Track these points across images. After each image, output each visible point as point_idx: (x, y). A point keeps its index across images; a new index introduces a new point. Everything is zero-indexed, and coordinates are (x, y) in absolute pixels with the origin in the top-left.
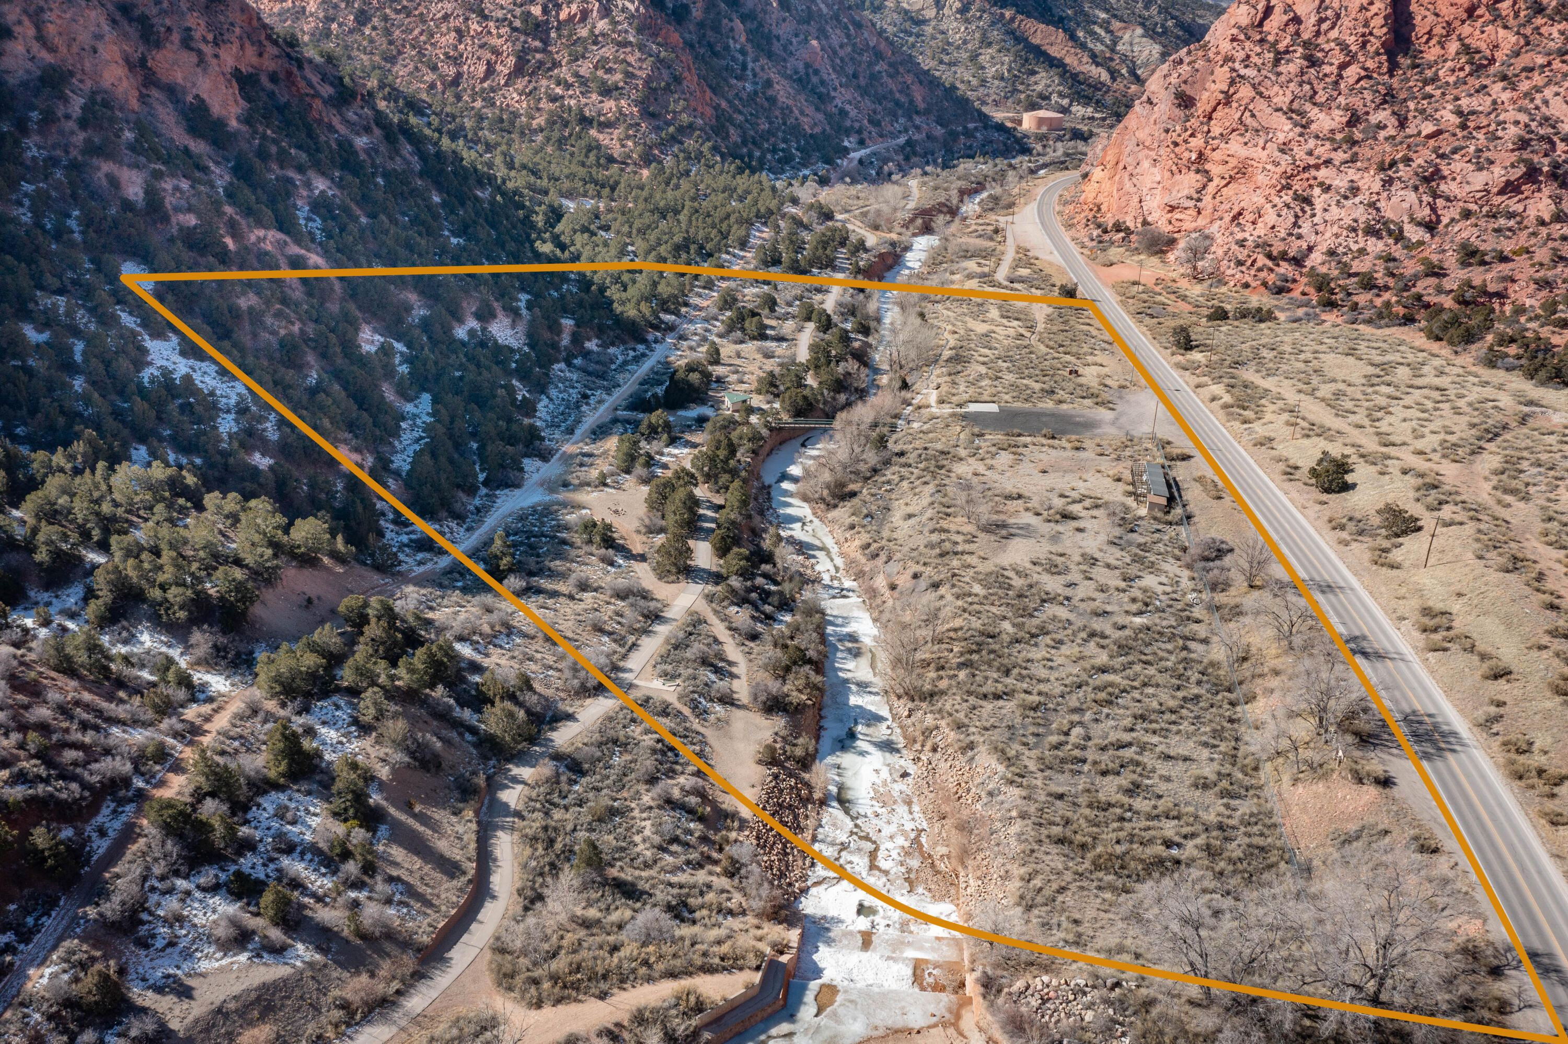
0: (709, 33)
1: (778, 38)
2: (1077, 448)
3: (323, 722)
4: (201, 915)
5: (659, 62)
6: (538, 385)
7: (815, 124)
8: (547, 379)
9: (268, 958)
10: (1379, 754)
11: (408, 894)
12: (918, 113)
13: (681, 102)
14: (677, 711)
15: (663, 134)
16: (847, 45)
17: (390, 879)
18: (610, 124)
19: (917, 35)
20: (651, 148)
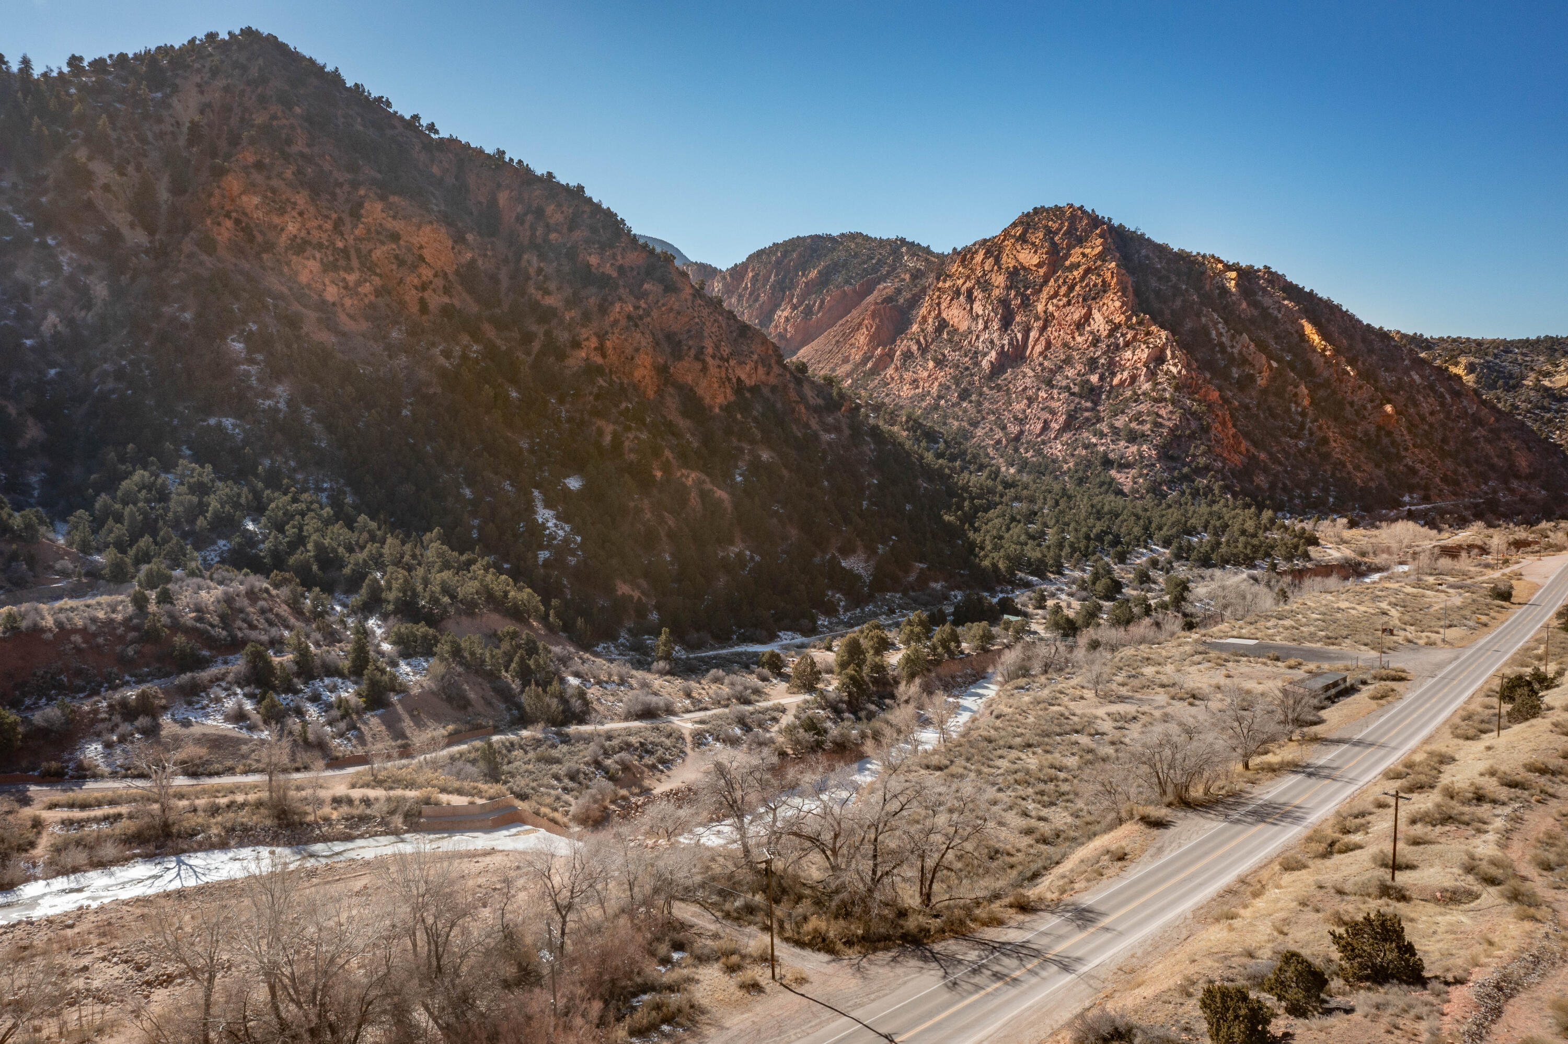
0: (1272, 399)
1: (1352, 404)
2: (1290, 667)
3: (408, 664)
4: (230, 704)
5: (1188, 414)
6: (857, 599)
7: (1372, 479)
8: (870, 598)
9: (244, 731)
10: (1190, 815)
11: (357, 737)
12: (1517, 477)
13: (1202, 447)
14: (681, 738)
15: (1176, 473)
16: (1439, 412)
17: (354, 727)
18: (1128, 466)
19: (1557, 411)
20: (1160, 484)
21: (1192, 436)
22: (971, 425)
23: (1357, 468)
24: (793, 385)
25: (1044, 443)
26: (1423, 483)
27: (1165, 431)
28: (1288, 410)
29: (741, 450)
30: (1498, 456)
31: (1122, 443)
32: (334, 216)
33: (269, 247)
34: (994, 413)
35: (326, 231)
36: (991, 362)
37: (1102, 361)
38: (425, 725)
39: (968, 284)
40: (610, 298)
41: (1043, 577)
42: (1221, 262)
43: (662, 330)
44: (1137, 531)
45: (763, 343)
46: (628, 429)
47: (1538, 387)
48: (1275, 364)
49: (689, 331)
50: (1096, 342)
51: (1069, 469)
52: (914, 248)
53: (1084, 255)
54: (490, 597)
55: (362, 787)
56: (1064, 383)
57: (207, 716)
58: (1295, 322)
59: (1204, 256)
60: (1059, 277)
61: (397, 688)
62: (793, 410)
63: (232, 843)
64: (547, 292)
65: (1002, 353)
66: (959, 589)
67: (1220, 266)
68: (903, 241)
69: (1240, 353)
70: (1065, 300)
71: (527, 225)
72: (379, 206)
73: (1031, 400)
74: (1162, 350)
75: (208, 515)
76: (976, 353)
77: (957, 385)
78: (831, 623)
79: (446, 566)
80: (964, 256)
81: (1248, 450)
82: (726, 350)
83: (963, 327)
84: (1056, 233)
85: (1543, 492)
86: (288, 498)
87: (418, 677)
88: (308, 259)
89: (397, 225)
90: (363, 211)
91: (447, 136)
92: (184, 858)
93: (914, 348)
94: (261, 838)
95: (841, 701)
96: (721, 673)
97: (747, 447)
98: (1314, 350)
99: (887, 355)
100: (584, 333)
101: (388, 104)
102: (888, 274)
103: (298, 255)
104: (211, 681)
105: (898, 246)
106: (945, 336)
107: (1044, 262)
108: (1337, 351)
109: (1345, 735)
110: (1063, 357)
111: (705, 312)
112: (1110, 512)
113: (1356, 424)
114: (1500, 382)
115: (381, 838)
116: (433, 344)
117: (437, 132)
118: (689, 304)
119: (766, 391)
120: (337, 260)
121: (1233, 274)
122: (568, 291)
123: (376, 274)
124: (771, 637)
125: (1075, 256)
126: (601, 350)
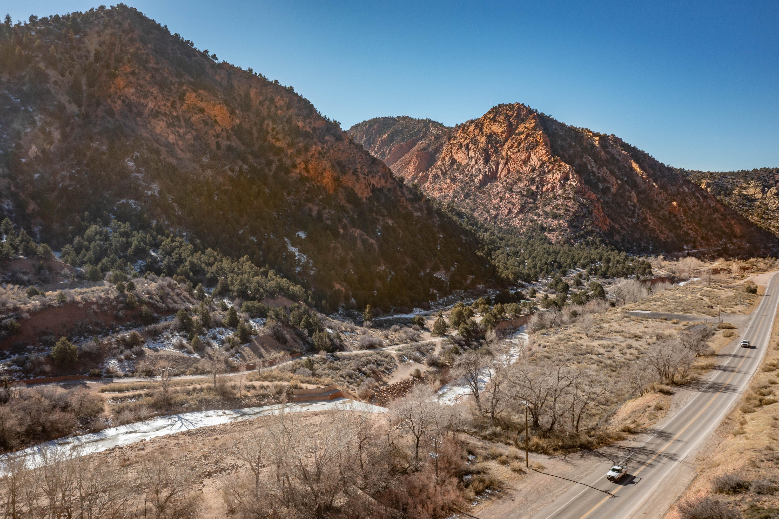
0: (619, 198)
1: (656, 201)
2: (674, 323)
3: (254, 321)
4: (175, 340)
5: (582, 205)
6: (444, 293)
7: (668, 238)
8: (450, 292)
9: (185, 354)
10: (681, 389)
11: (241, 357)
12: (736, 237)
13: (589, 221)
14: (392, 358)
15: (577, 234)
16: (697, 206)
17: (238, 352)
18: (553, 230)
19: (750, 206)
20: (570, 239)
21: (584, 216)
22: (471, 210)
23: (661, 232)
24: (398, 188)
25: (509, 219)
26: (693, 239)
27: (571, 214)
28: (626, 204)
29: (378, 220)
30: (726, 227)
31: (550, 220)
32: (172, 99)
33: (140, 114)
34: (483, 205)
35: (168, 107)
36: (480, 180)
37: (537, 179)
38: (269, 351)
39: (466, 142)
40: (310, 143)
41: (529, 282)
42: (591, 132)
43: (335, 160)
44: (569, 261)
45: (383, 167)
46: (324, 208)
47: (740, 195)
48: (619, 182)
49: (349, 160)
50: (533, 170)
51: (524, 232)
52: (436, 125)
53: (525, 127)
54: (281, 289)
55: (256, 380)
56: (518, 190)
57: (165, 346)
58: (627, 161)
59: (582, 129)
60: (513, 138)
61: (253, 333)
62: (400, 201)
63: (203, 408)
64: (278, 140)
65: (485, 175)
66: (491, 288)
67: (591, 134)
68: (430, 120)
69: (603, 176)
70: (517, 149)
71: (265, 106)
72: (194, 95)
73: (501, 199)
74: (567, 174)
75: (133, 247)
76: (471, 175)
77: (463, 191)
78: (435, 304)
79: (256, 274)
80: (463, 127)
81: (610, 223)
82: (366, 171)
83: (464, 162)
84: (511, 117)
85: (748, 244)
86: (169, 240)
87: (260, 328)
88: (160, 121)
89: (203, 105)
90: (186, 97)
91: (222, 62)
92: (181, 415)
93: (439, 173)
94: (216, 406)
95: (461, 340)
96: (398, 327)
97: (380, 218)
98: (637, 175)
99: (425, 176)
100: (298, 160)
101: (192, 44)
102: (423, 136)
103: (154, 118)
104: (163, 329)
105: (427, 123)
106: (455, 167)
107: (505, 131)
108: (649, 176)
109: (728, 353)
110: (517, 177)
111: (356, 151)
112: (553, 252)
113: (659, 211)
114: (722, 192)
115: (276, 405)
116: (225, 165)
117: (217, 59)
118: (348, 147)
119: (385, 191)
120: (174, 122)
121: (597, 138)
122: (289, 140)
123: (193, 129)
124: (410, 311)
125: (521, 128)
126: (306, 169)
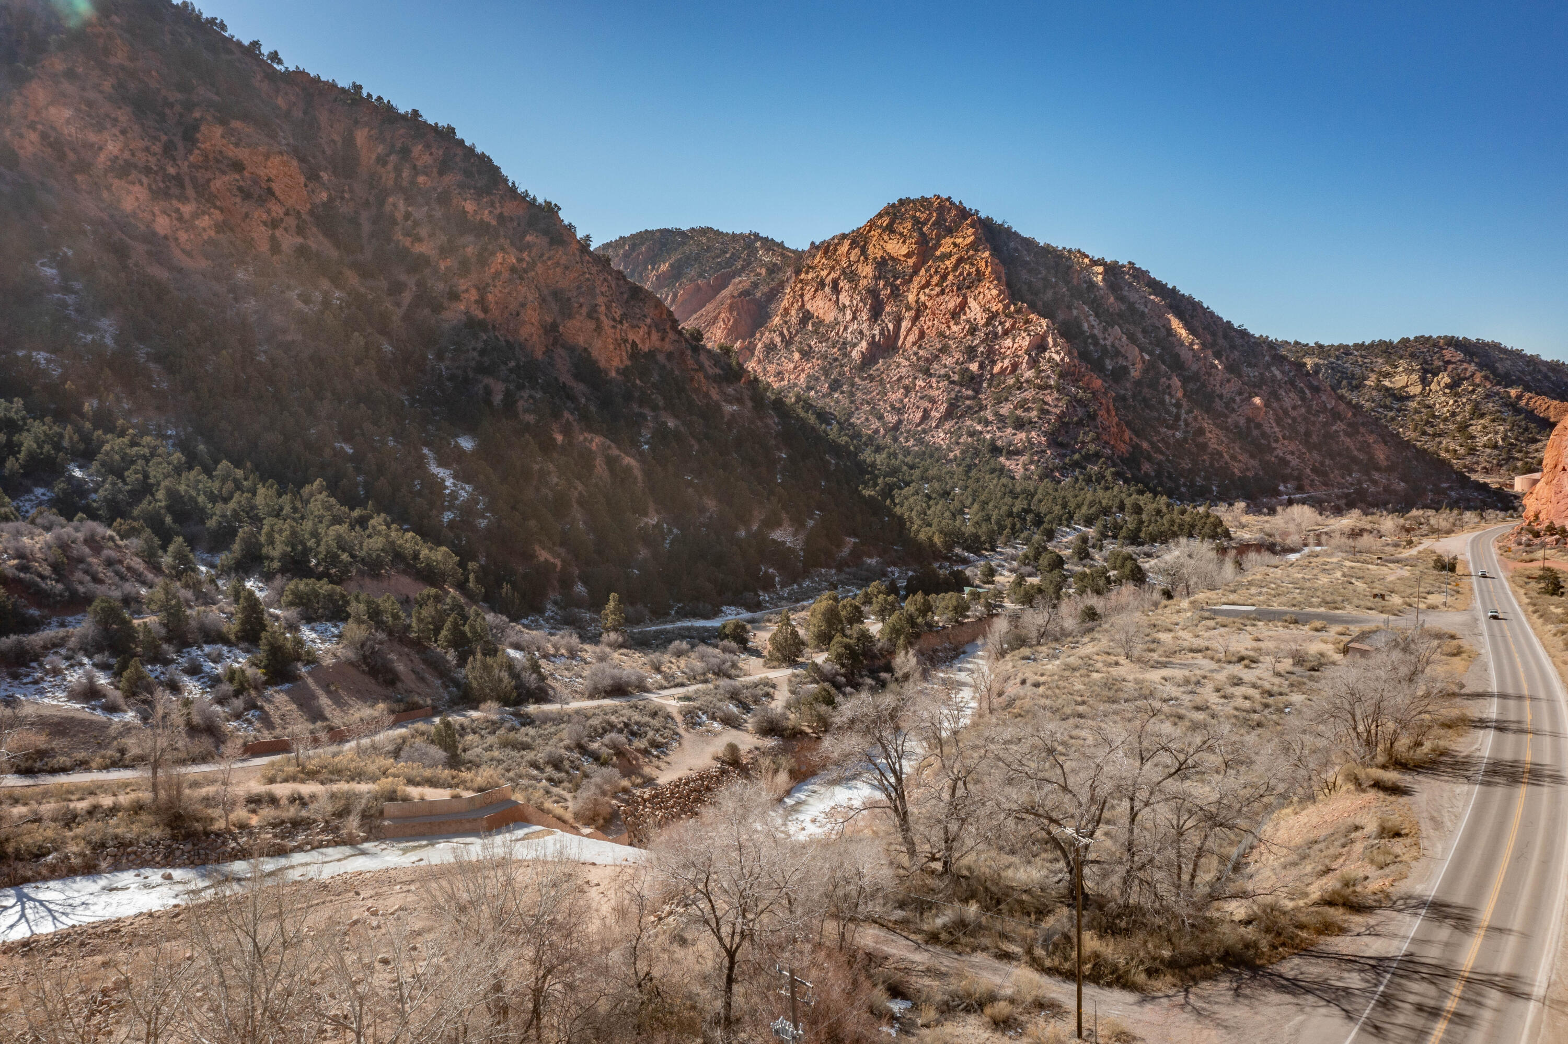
0: (1146, 390)
1: (1221, 397)
2: (1317, 630)
3: (312, 629)
4: (74, 677)
5: (1075, 401)
6: (793, 577)
7: (1248, 469)
8: (806, 573)
9: (98, 712)
10: (1420, 778)
11: (260, 719)
12: (1378, 469)
13: (1091, 434)
14: (668, 716)
15: (1067, 460)
16: (1300, 406)
17: (255, 707)
18: (1018, 452)
19: (1399, 410)
20: (1052, 471)
21: (1080, 423)
22: (846, 412)
23: (1233, 458)
24: (689, 352)
25: (924, 432)
26: (1296, 473)
27: (1053, 418)
28: (1162, 402)
29: (644, 417)
30: (1359, 450)
31: (1009, 431)
32: (164, 138)
33: (84, 167)
34: (868, 403)
35: (155, 154)
36: (862, 353)
37: (981, 349)
38: (346, 704)
39: (833, 275)
40: (490, 247)
41: (977, 552)
42: (1087, 256)
43: (547, 286)
44: (1057, 509)
45: (656, 307)
46: (521, 387)
47: (1379, 387)
48: (1147, 357)
49: (579, 287)
50: (973, 330)
51: (955, 456)
52: (770, 245)
53: (955, 245)
54: (398, 556)
55: (286, 780)
56: (943, 372)
57: (42, 692)
58: (1161, 316)
59: (1070, 251)
60: (930, 266)
61: (304, 657)
62: (692, 379)
63: (104, 865)
64: (418, 239)
65: (873, 344)
66: (895, 565)
67: (1086, 260)
68: (757, 236)
69: (1113, 346)
70: (938, 289)
71: (390, 167)
72: (219, 131)
73: (907, 389)
74: (1044, 338)
75: (22, 456)
76: (844, 343)
77: (827, 375)
78: (772, 599)
79: (337, 520)
80: (827, 248)
81: (1131, 439)
82: (617, 314)
83: (829, 318)
84: (925, 224)
85: (1402, 484)
86: (126, 440)
87: (327, 645)
88: (134, 183)
89: (242, 154)
90: (198, 135)
91: (292, 68)
92: (28, 889)
93: (778, 340)
94: (147, 856)
95: (837, 674)
96: (685, 645)
97: (649, 414)
98: (1182, 344)
99: (747, 348)
100: (462, 284)
101: (223, 26)
102: (743, 268)
103: (120, 177)
104: (45, 647)
105: (751, 241)
106: (810, 327)
107: (913, 253)
108: (1204, 346)
109: (1480, 690)
110: (939, 346)
111: (594, 270)
112: (1024, 491)
113: (1226, 416)
114: (1344, 382)
115: (330, 850)
116: (289, 287)
117: (280, 62)
118: (578, 259)
119: (661, 358)
120: (168, 188)
121: (1100, 269)
122: (442, 238)
123: (216, 207)
124: (715, 613)
125: (946, 246)
126: (482, 302)
